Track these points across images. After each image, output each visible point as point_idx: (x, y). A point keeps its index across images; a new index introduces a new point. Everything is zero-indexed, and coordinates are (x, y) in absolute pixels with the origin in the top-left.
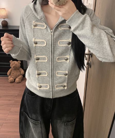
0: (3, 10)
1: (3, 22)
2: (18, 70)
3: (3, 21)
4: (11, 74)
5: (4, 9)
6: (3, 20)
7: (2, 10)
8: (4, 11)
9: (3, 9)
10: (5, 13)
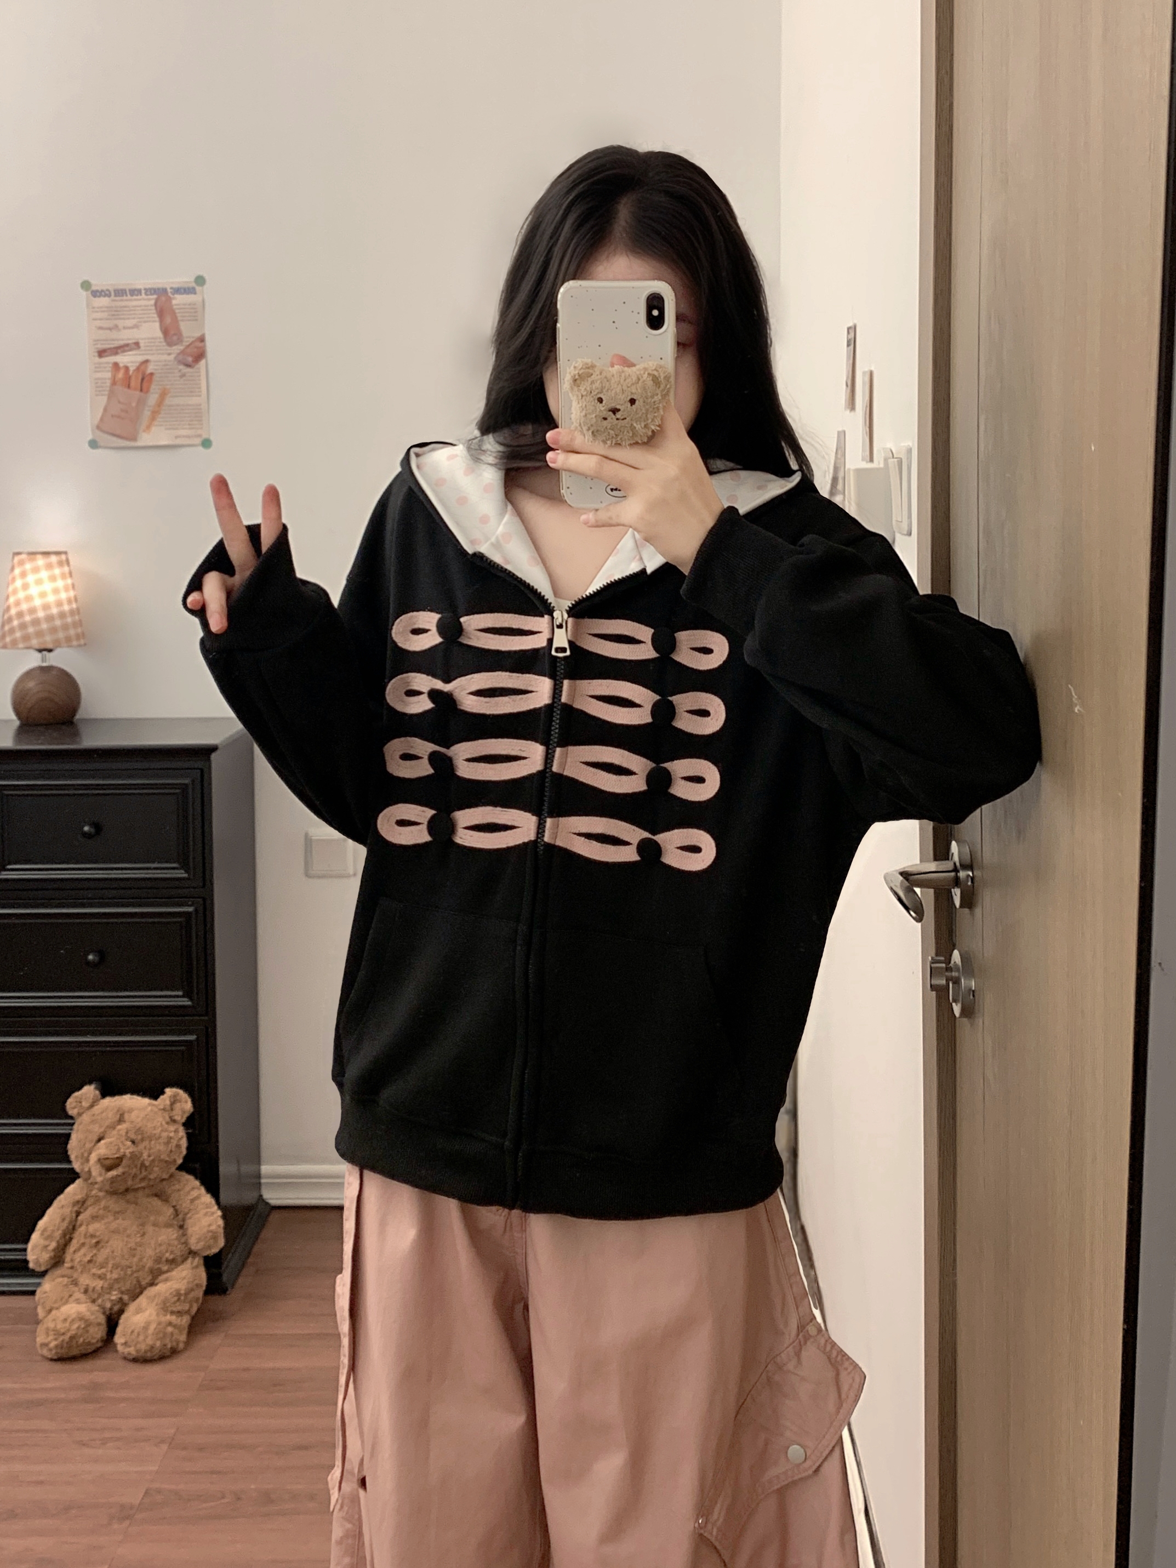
0: (49, 566)
1: (31, 684)
2: (156, 1202)
3: (28, 674)
4: (76, 1255)
5: (54, 559)
6: (33, 660)
7: (36, 570)
8: (57, 571)
9: (41, 561)
10: (63, 596)
